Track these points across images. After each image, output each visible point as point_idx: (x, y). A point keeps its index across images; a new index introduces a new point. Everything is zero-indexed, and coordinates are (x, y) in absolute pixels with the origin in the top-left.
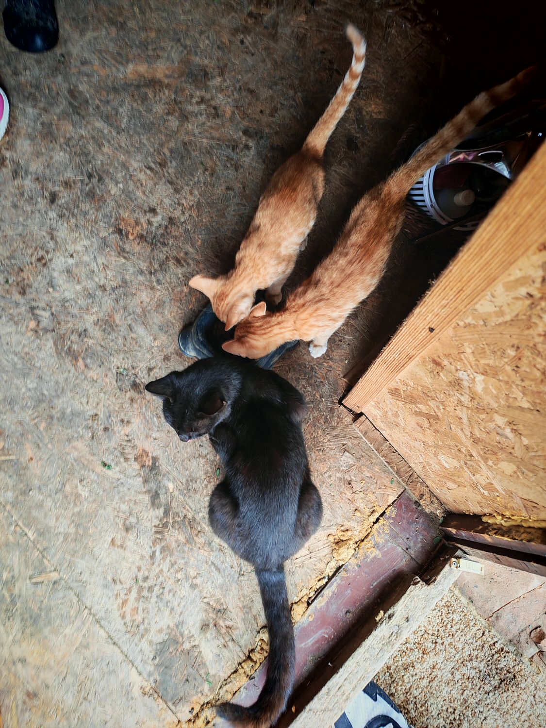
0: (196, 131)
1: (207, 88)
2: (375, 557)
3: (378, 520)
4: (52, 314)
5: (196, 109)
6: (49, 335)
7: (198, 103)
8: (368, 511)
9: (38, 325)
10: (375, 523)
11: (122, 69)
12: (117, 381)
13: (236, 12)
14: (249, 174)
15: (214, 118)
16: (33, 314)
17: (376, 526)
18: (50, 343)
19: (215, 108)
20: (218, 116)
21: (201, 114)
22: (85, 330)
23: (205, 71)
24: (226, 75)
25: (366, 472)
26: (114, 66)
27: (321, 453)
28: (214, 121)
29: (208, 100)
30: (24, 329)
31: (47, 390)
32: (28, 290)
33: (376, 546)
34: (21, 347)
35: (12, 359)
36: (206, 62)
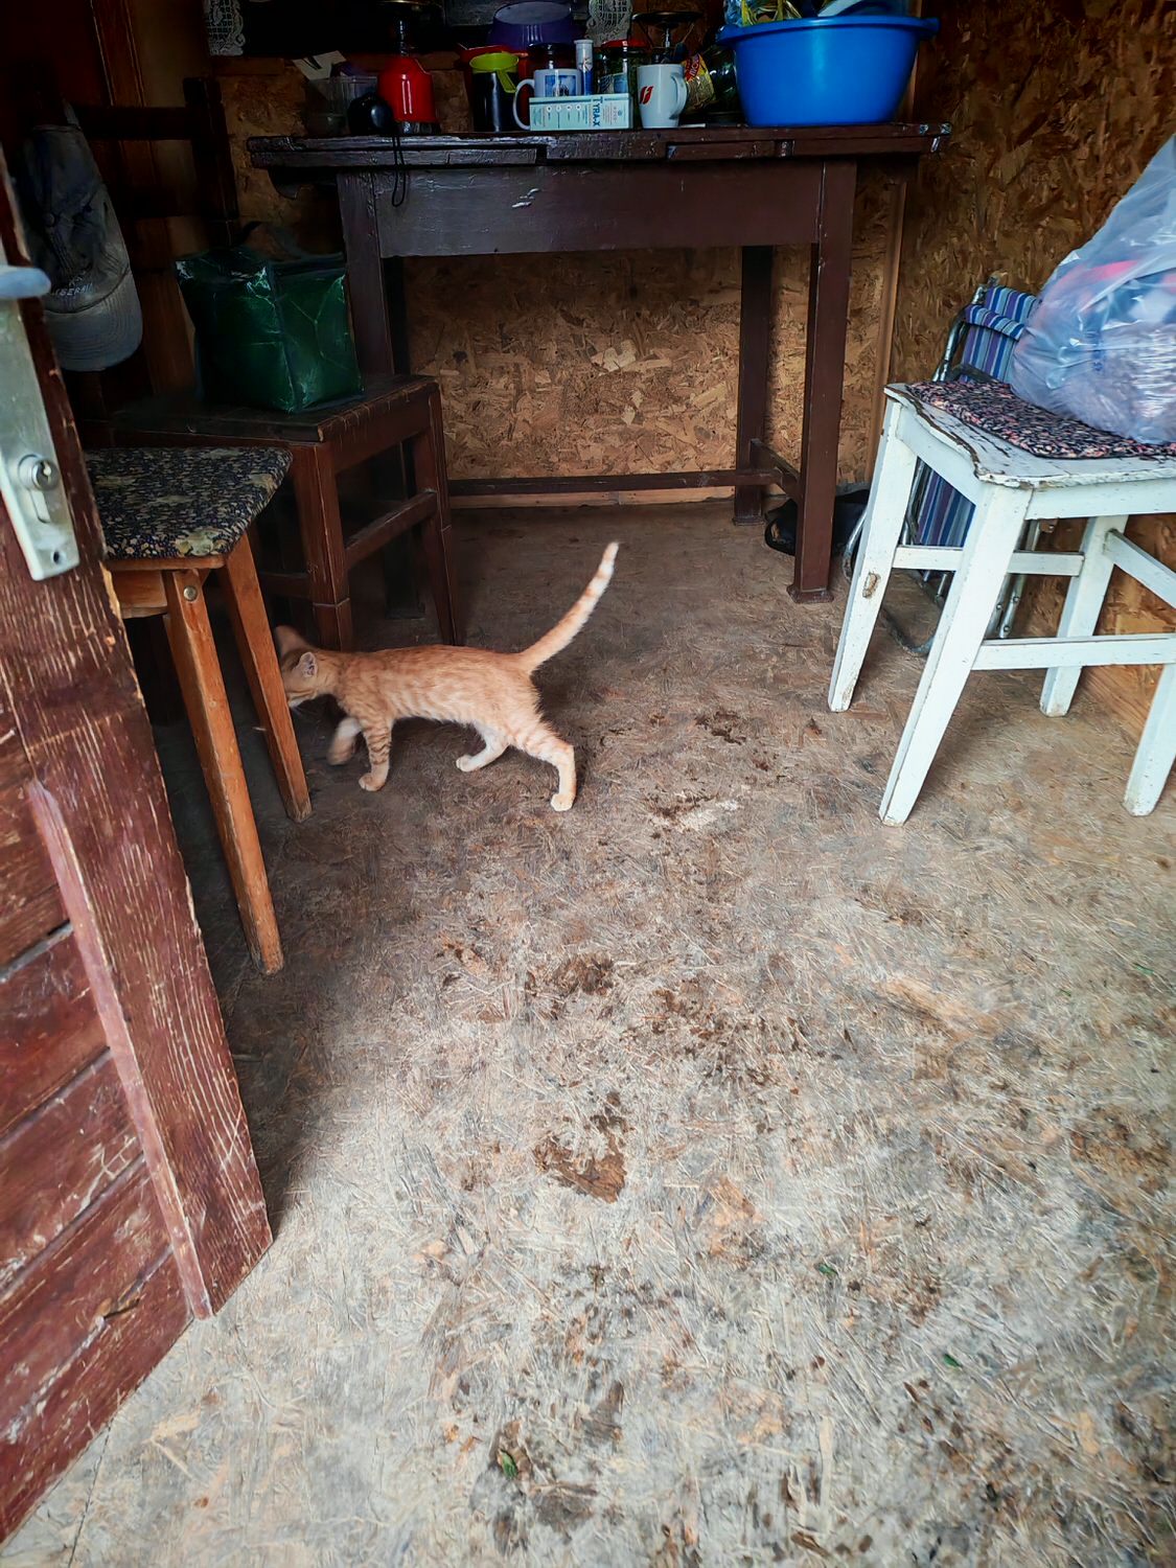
1: (1025, 1073)
4: (481, 1254)
5: (984, 1093)
6: (443, 1287)
7: (993, 1087)
9: (442, 1256)
11: (881, 970)
15: (1014, 1126)
16: (453, 1231)
19: (1024, 1112)
20: (1024, 1128)
23: (1037, 1047)
29: (1017, 1093)
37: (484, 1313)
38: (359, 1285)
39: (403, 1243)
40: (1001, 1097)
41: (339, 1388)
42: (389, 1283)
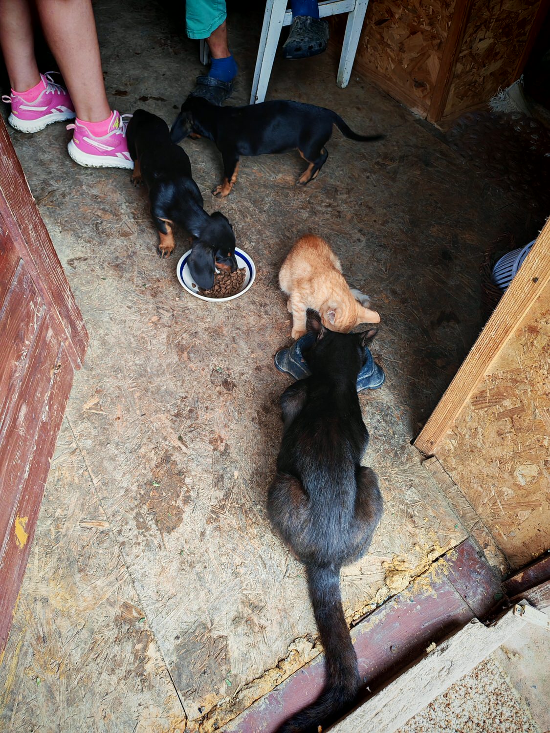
0: (321, 223)
1: (335, 199)
2: (430, 596)
3: (437, 560)
4: (173, 315)
5: (324, 209)
6: (165, 329)
7: (326, 206)
8: (427, 548)
9: (159, 320)
10: (434, 561)
11: (273, 175)
12: (211, 376)
13: (367, 160)
14: (357, 257)
15: (337, 218)
16: (158, 312)
17: (435, 564)
18: (164, 336)
19: (339, 212)
20: (340, 217)
21: (327, 214)
22: (196, 333)
23: (336, 189)
24: (352, 194)
25: (430, 511)
26: (268, 172)
27: (387, 483)
28: (336, 219)
29: (335, 206)
30: (147, 320)
31: (150, 368)
32: (159, 295)
33: (432, 584)
34: (140, 332)
35: (130, 339)
36: (338, 183)
37: (185, 332)
38: (132, 340)
39: (140, 321)
40: (330, 209)
41: (146, 371)
42: (144, 335)
